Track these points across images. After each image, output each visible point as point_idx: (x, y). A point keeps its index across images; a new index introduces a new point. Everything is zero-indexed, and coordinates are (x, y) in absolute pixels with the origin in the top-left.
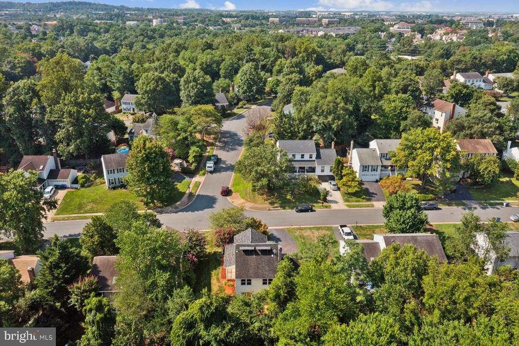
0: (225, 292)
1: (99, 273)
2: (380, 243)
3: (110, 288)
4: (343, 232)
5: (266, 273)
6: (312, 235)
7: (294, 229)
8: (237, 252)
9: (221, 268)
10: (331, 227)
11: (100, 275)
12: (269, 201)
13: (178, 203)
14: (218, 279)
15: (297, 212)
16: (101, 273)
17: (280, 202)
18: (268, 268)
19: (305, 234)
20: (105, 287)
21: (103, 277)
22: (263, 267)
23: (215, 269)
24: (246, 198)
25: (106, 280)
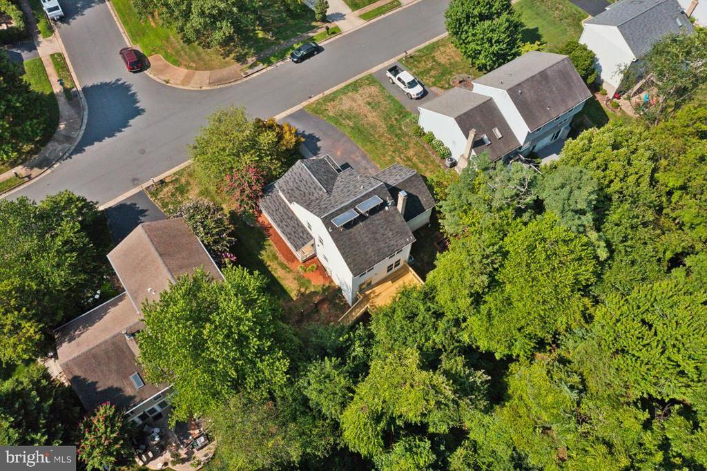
0: (313, 283)
1: (96, 389)
2: (494, 99)
3: (137, 399)
4: (403, 83)
5: (392, 242)
6: (354, 104)
7: (318, 103)
8: (330, 231)
9: (271, 242)
10: (371, 75)
11: (99, 390)
12: (232, 56)
13: (62, 126)
14: (284, 267)
15: (296, 62)
16: (97, 386)
17: (252, 51)
18: (390, 233)
19: (344, 108)
20: (129, 403)
21: (109, 388)
22: (383, 235)
23: (262, 248)
24: (184, 63)
25: (119, 390)
